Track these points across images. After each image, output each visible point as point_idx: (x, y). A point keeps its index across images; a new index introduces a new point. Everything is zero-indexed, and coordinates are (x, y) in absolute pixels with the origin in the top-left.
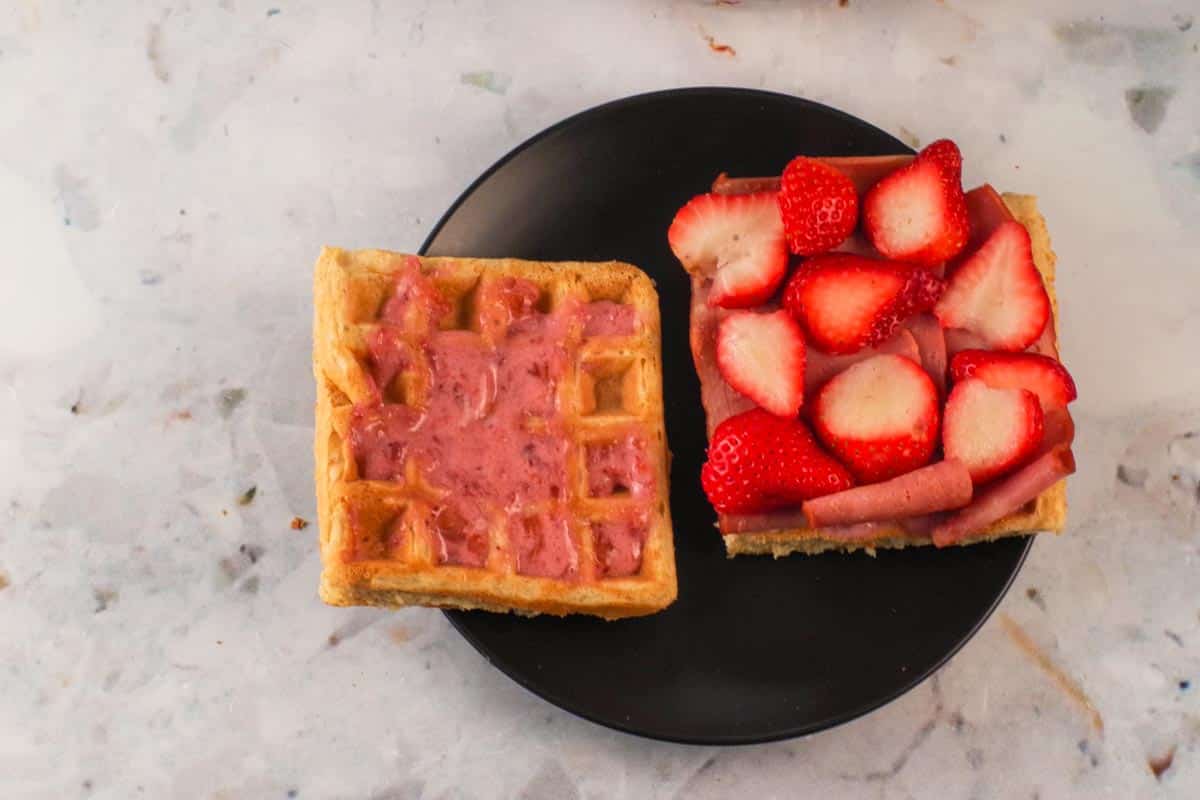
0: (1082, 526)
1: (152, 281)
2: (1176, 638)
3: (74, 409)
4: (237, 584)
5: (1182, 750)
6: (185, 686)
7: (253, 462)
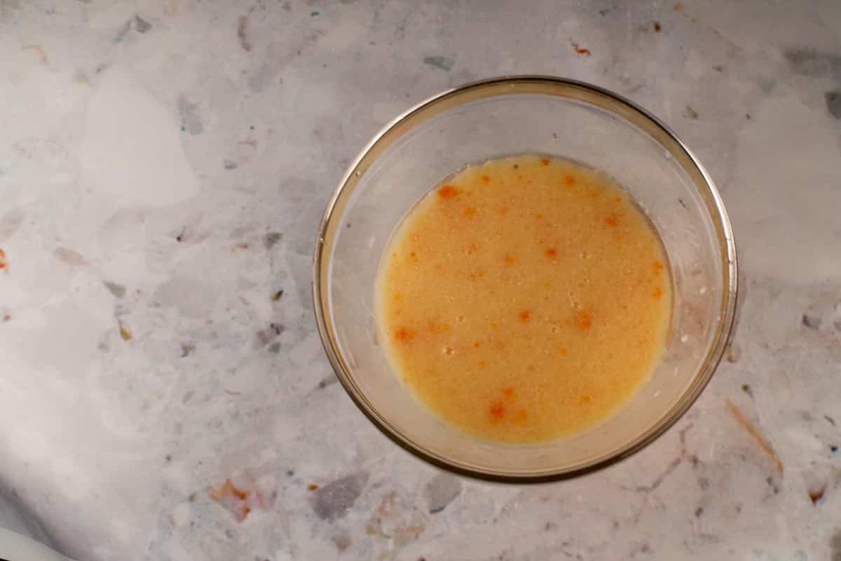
0: (779, 350)
1: (230, 167)
2: (831, 420)
3: (179, 239)
4: (268, 346)
5: (830, 488)
6: (231, 405)
7: (283, 275)
